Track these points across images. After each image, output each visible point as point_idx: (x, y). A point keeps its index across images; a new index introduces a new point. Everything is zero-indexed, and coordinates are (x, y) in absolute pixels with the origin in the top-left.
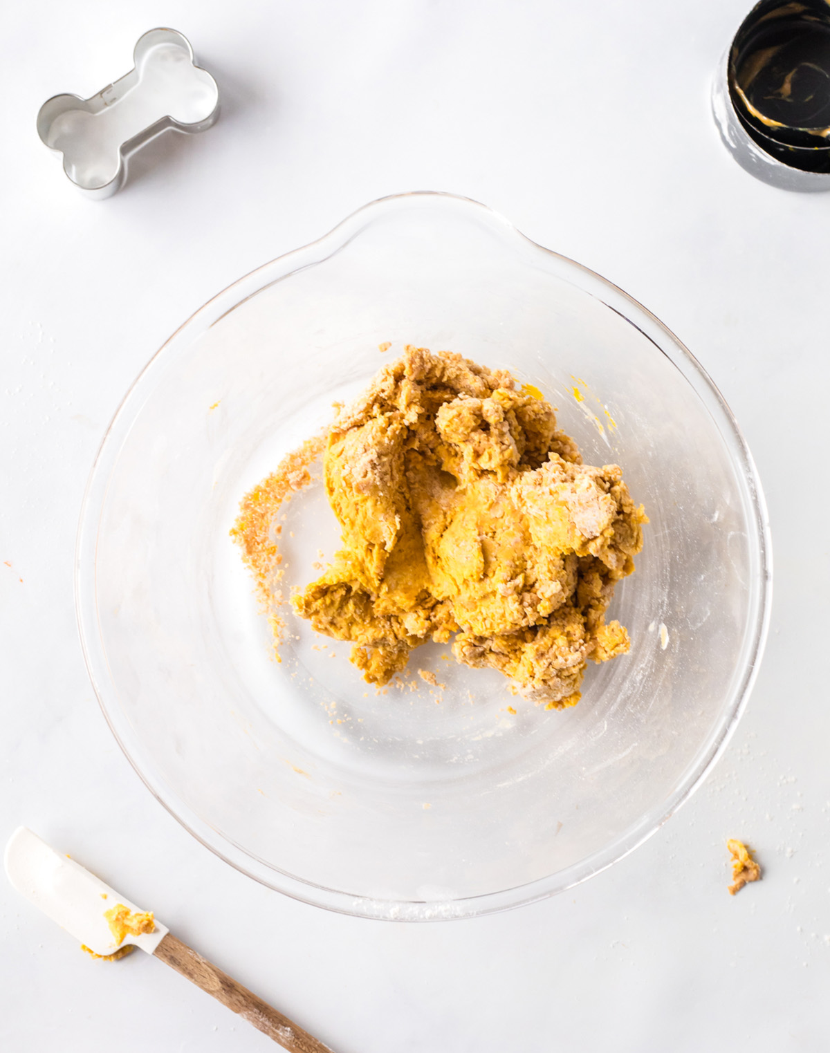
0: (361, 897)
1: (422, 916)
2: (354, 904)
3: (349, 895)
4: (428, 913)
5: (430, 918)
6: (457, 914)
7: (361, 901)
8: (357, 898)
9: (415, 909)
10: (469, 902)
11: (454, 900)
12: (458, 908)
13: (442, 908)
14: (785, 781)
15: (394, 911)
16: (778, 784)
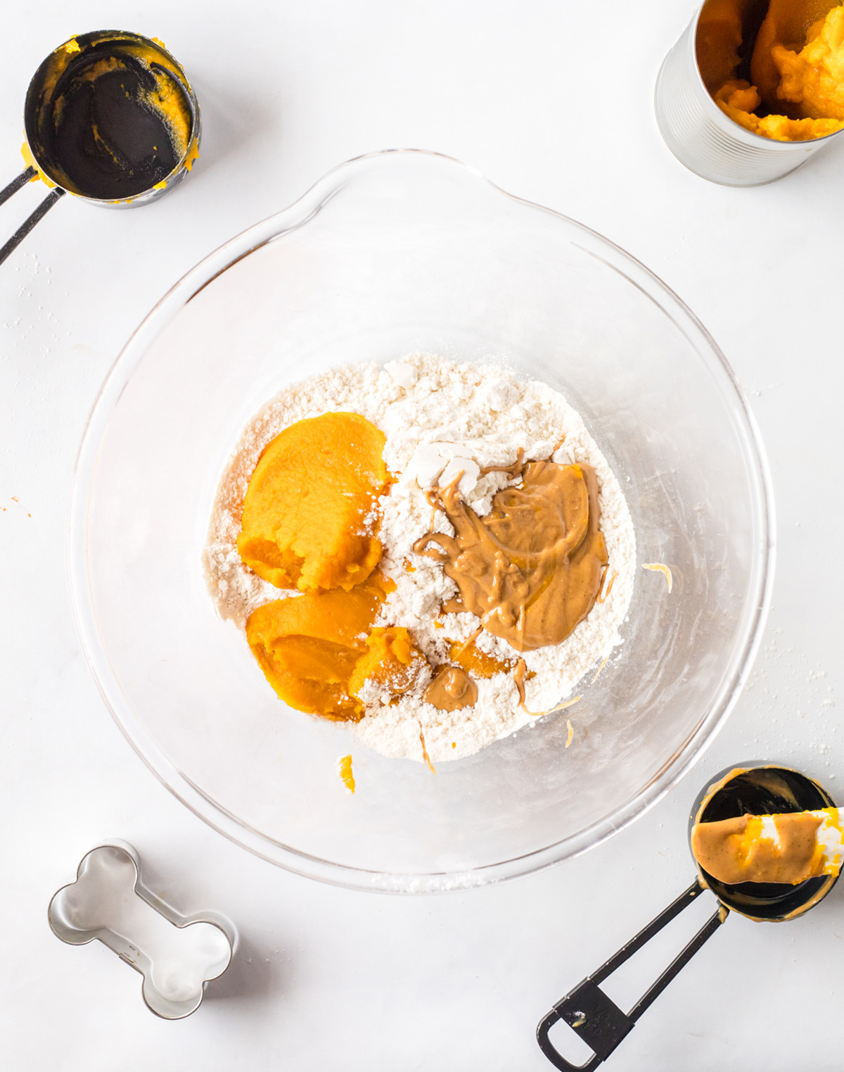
0: (380, 872)
1: (443, 889)
2: (374, 880)
3: (367, 871)
4: (449, 885)
5: (451, 889)
6: (478, 884)
7: (379, 876)
8: (375, 874)
9: (435, 882)
10: (490, 871)
11: (475, 869)
12: (480, 877)
13: (462, 879)
14: (814, 677)
15: (414, 884)
16: (808, 680)
